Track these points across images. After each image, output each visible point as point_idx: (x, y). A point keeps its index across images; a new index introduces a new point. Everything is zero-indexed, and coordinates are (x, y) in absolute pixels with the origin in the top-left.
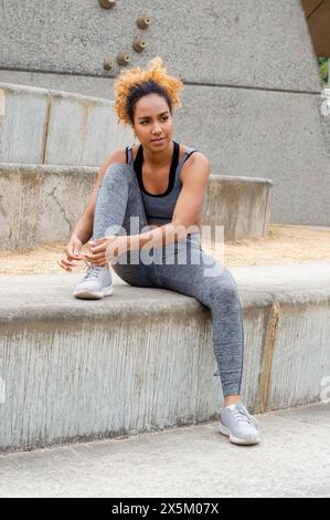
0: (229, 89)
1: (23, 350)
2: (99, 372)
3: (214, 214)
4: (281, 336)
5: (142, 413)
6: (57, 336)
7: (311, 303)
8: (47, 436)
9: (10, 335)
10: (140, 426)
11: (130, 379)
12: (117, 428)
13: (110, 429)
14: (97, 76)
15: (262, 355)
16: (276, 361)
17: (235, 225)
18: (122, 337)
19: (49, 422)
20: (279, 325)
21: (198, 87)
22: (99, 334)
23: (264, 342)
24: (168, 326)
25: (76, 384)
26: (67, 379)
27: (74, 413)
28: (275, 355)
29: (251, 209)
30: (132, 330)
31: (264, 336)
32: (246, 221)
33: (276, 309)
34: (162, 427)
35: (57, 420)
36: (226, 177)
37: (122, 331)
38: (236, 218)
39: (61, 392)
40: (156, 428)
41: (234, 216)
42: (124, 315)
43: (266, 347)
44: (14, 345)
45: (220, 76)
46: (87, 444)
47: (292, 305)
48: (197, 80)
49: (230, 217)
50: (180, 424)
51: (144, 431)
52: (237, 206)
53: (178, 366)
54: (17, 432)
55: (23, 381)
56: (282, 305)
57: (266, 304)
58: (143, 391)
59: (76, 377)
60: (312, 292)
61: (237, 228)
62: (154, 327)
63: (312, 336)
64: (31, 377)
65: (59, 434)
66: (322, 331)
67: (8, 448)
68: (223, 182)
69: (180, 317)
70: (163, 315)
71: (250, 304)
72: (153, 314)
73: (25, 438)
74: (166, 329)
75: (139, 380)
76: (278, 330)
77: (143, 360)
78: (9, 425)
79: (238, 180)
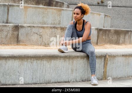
0: (130, 8)
1: (45, 63)
2: (62, 68)
3: (113, 38)
4: (109, 63)
5: (73, 78)
6: (52, 60)
7: (117, 56)
8: (50, 81)
9: (41, 60)
10: (73, 81)
11: (70, 70)
12: (67, 81)
13: (65, 81)
14: (96, 5)
15: (104, 67)
16: (108, 68)
17: (119, 41)
18: (68, 61)
19: (51, 78)
20: (108, 60)
21: (122, 8)
22: (62, 60)
23: (104, 64)
24: (79, 59)
25: (57, 71)
26: (55, 69)
27: (57, 77)
28: (107, 67)
29: (125, 37)
30: (70, 60)
31: (104, 63)
32: (123, 40)
33: (107, 57)
34: (78, 81)
35: (53, 78)
36: (116, 29)
37: (68, 60)
38: (120, 39)
39: (54, 72)
40: (77, 81)
41: (119, 38)
42: (68, 56)
43: (105, 65)
44: (42, 62)
45: (128, 5)
46: (60, 84)
47: (112, 56)
48: (122, 6)
49: (118, 38)
50: (83, 81)
51: (74, 82)
52: (120, 36)
53: (82, 68)
54: (44, 80)
55: (45, 69)
56: (109, 56)
57: (105, 55)
58: (73, 73)
59: (57, 69)
60: (118, 53)
61: (120, 41)
62: (75, 59)
63: (118, 63)
64: (46, 68)
65: (53, 81)
66: (120, 62)
67: (42, 83)
68: (115, 30)
69: (82, 57)
70: (78, 57)
71: (100, 55)
72: (75, 57)
73: (45, 81)
74: (78, 60)
75: (72, 70)
76: (108, 62)
77: (73, 66)
78: (42, 78)
79: (120, 30)
